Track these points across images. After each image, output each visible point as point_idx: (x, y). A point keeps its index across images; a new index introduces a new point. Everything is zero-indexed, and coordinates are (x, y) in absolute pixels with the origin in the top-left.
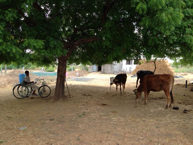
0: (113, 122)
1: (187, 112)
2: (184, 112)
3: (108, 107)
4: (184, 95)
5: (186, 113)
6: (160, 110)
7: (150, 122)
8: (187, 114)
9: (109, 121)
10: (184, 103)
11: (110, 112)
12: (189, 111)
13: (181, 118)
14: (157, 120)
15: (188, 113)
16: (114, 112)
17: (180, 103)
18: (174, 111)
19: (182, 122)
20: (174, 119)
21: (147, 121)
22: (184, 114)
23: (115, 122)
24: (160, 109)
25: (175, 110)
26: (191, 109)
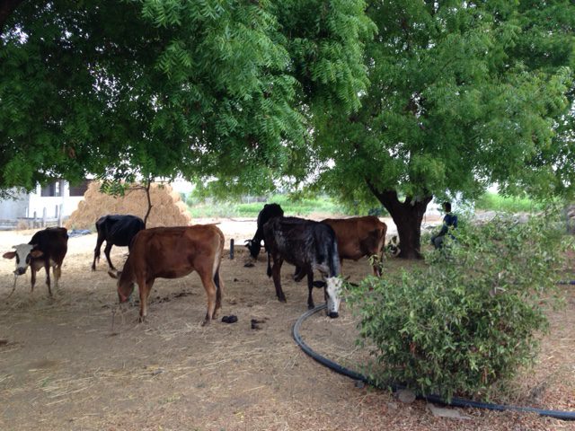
0: (51, 400)
1: (260, 325)
2: (253, 327)
3: (15, 352)
4: (235, 280)
5: (258, 328)
6: (189, 331)
7: (175, 375)
8: (261, 332)
9: (38, 400)
10: (242, 300)
11: (30, 366)
12: (263, 322)
13: (252, 346)
14: (192, 363)
15: (261, 329)
16: (44, 364)
17: (234, 303)
18: (229, 329)
19: (258, 357)
20: (234, 350)
21: (166, 374)
22: (255, 331)
23: (59, 398)
24: (190, 327)
25: (229, 325)
26: (266, 316)
